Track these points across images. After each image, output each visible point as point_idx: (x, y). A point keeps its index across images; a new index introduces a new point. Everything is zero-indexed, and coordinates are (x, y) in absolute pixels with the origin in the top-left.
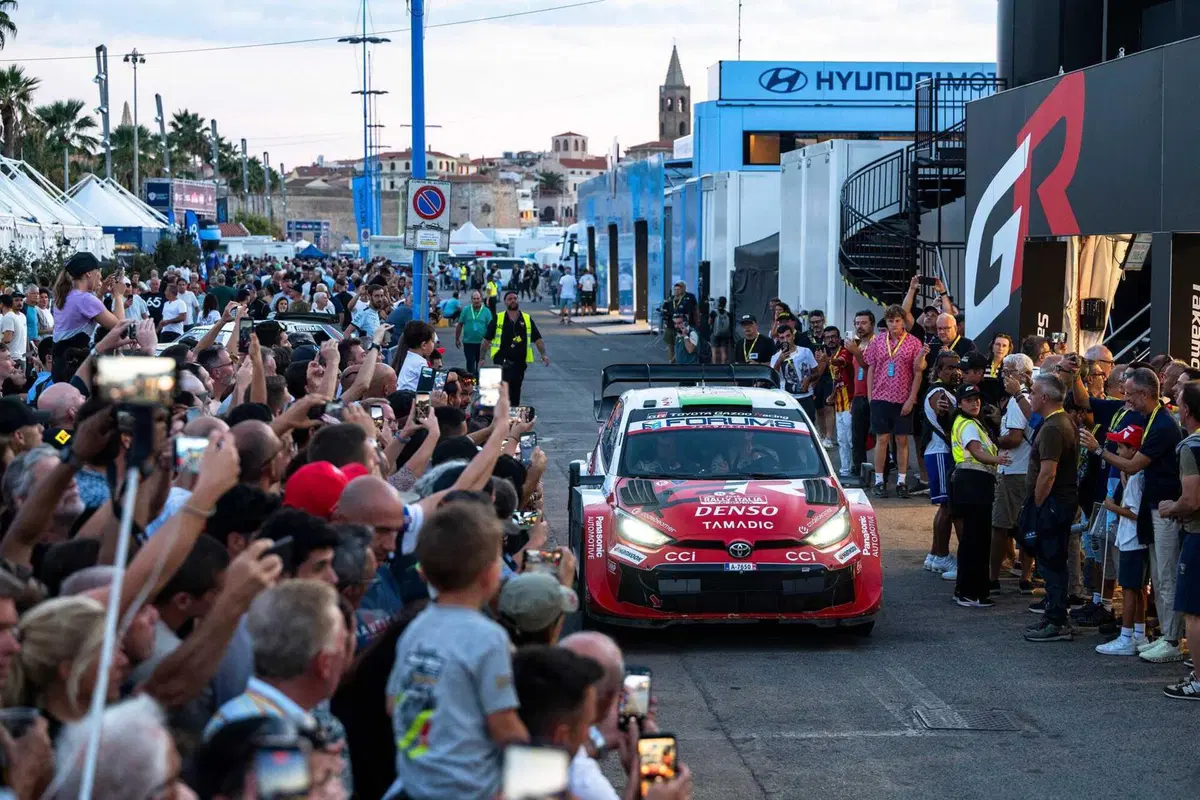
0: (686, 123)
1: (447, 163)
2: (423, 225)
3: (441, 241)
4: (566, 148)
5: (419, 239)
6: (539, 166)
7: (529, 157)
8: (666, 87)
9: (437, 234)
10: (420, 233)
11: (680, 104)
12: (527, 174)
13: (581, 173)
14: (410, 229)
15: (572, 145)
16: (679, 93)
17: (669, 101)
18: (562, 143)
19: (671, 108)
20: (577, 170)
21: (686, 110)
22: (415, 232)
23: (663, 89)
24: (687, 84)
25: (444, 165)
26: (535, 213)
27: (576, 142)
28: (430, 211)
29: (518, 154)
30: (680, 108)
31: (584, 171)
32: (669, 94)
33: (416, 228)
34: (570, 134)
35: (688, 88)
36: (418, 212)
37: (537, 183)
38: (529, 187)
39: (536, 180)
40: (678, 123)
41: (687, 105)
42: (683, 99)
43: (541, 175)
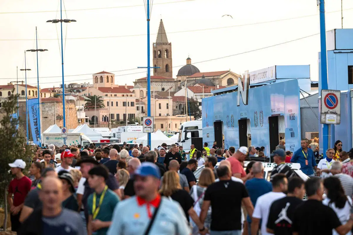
0: (169, 65)
1: (33, 91)
2: (329, 112)
3: (337, 119)
4: (102, 81)
5: (327, 119)
6: (86, 92)
7: (76, 86)
8: (157, 44)
9: (335, 116)
10: (328, 116)
11: (166, 53)
12: (80, 97)
13: (111, 95)
14: (323, 114)
15: (105, 79)
16: (165, 47)
17: (159, 52)
18: (99, 77)
19: (160, 56)
20: (109, 94)
21: (170, 57)
22: (325, 115)
23: (155, 45)
24: (169, 42)
25: (32, 93)
26: (86, 120)
27: (108, 77)
28: (332, 105)
29: (69, 85)
30: (166, 56)
31: (113, 94)
32: (159, 48)
33: (326, 113)
34: (103, 72)
35: (170, 44)
36: (327, 106)
37: (86, 102)
38: (82, 104)
39: (86, 100)
40: (165, 65)
41: (169, 54)
42: (167, 51)
43: (88, 97)
